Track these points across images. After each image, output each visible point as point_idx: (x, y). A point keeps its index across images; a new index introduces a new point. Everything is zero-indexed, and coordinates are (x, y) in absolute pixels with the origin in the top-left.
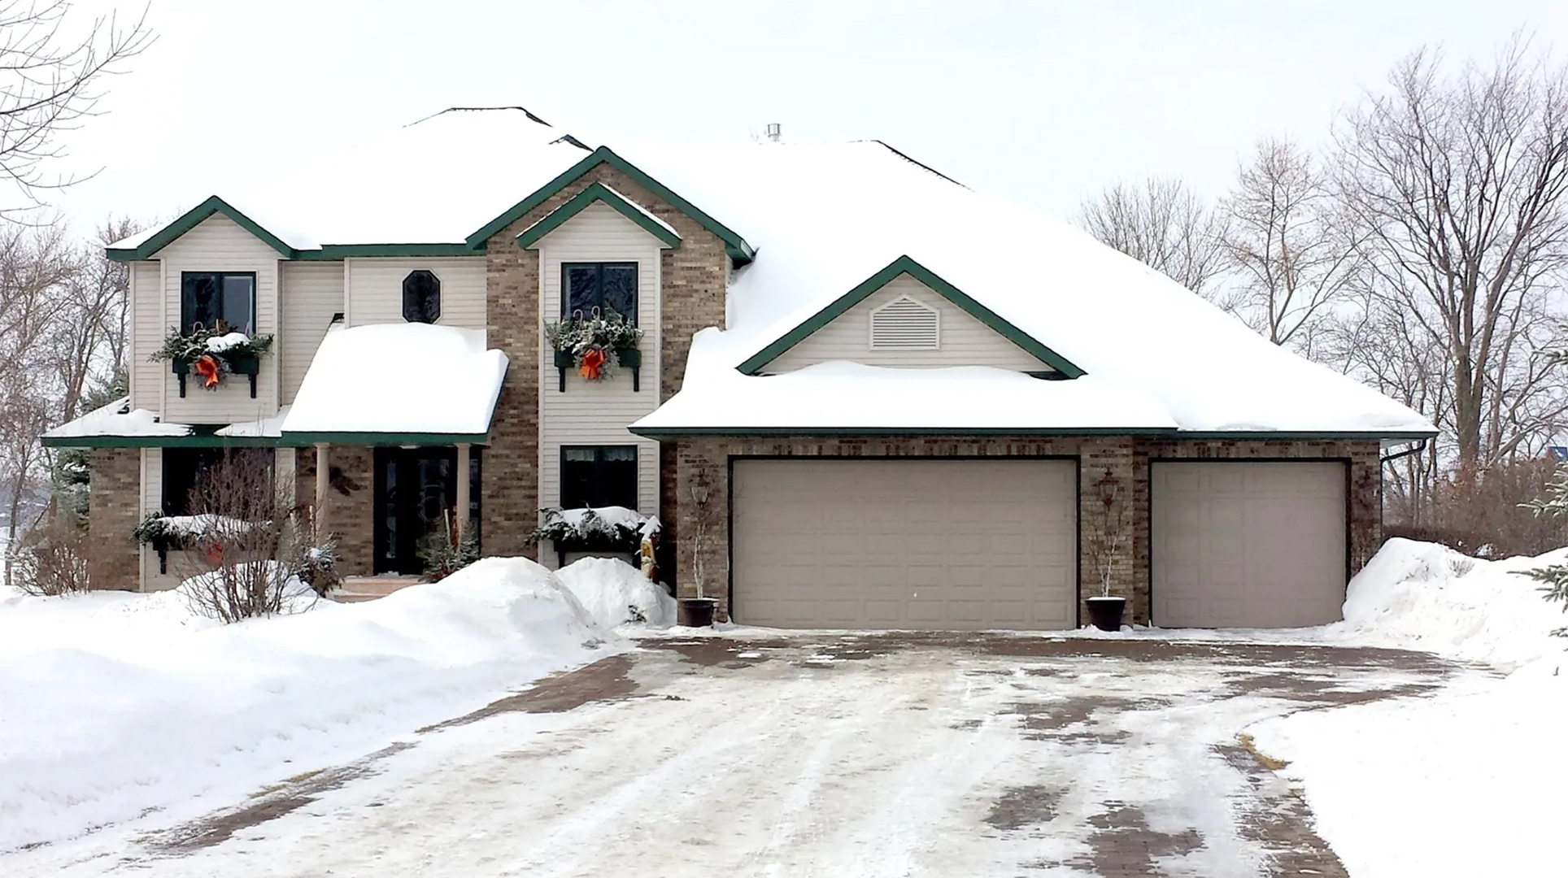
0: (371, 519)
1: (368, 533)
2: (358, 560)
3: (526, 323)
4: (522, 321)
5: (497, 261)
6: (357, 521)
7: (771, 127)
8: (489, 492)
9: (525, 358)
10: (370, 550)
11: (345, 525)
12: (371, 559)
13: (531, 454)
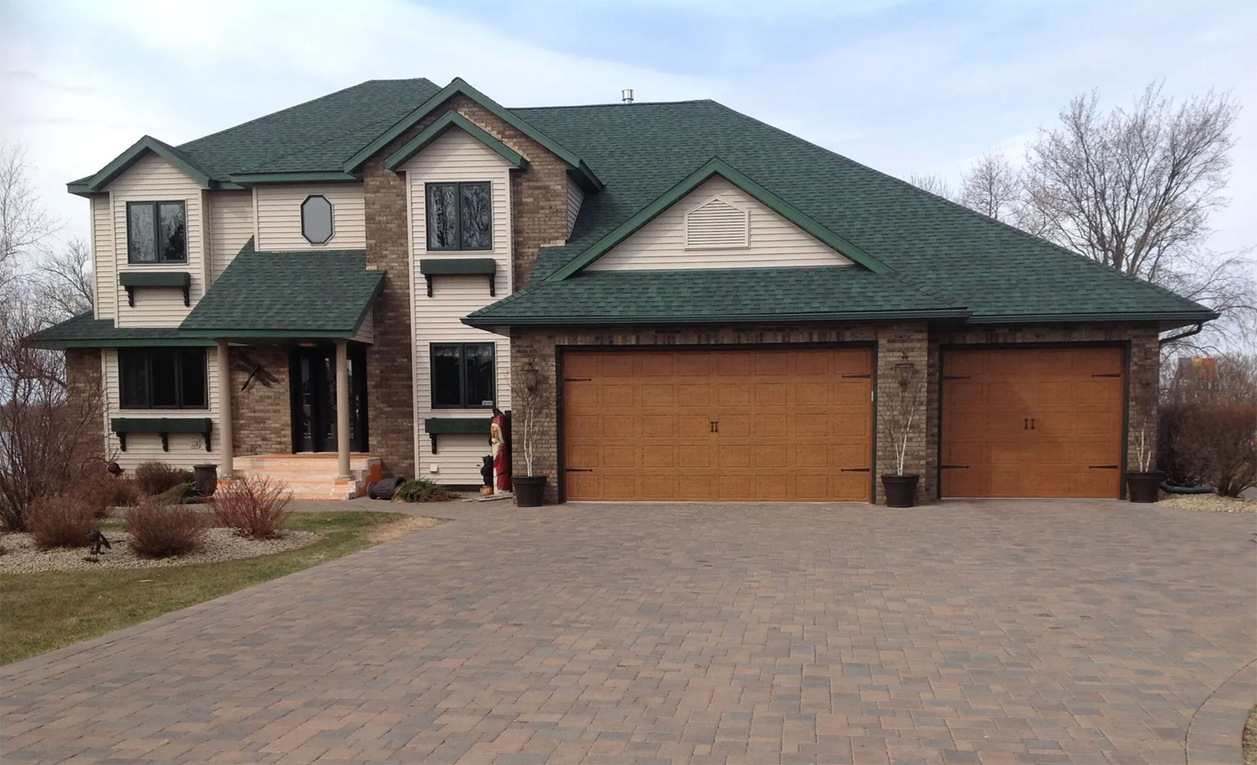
0: (288, 407)
1: (287, 418)
2: (279, 439)
3: (399, 238)
4: (395, 237)
5: (374, 183)
6: (278, 408)
7: (625, 92)
8: (374, 383)
9: (398, 268)
10: (288, 432)
11: (268, 411)
12: (289, 439)
13: (406, 350)
